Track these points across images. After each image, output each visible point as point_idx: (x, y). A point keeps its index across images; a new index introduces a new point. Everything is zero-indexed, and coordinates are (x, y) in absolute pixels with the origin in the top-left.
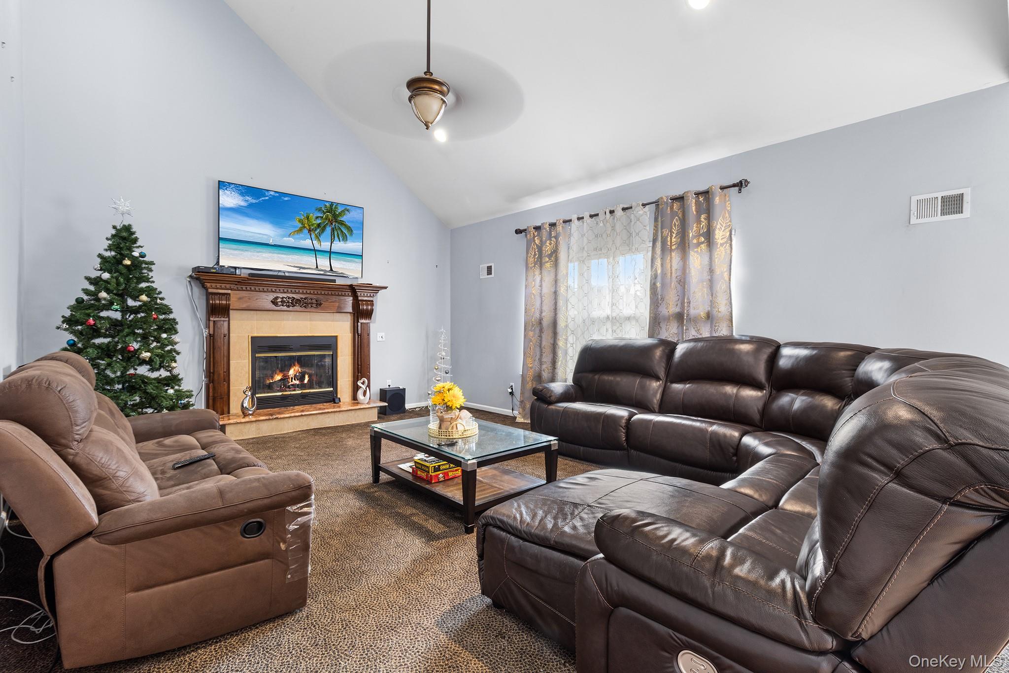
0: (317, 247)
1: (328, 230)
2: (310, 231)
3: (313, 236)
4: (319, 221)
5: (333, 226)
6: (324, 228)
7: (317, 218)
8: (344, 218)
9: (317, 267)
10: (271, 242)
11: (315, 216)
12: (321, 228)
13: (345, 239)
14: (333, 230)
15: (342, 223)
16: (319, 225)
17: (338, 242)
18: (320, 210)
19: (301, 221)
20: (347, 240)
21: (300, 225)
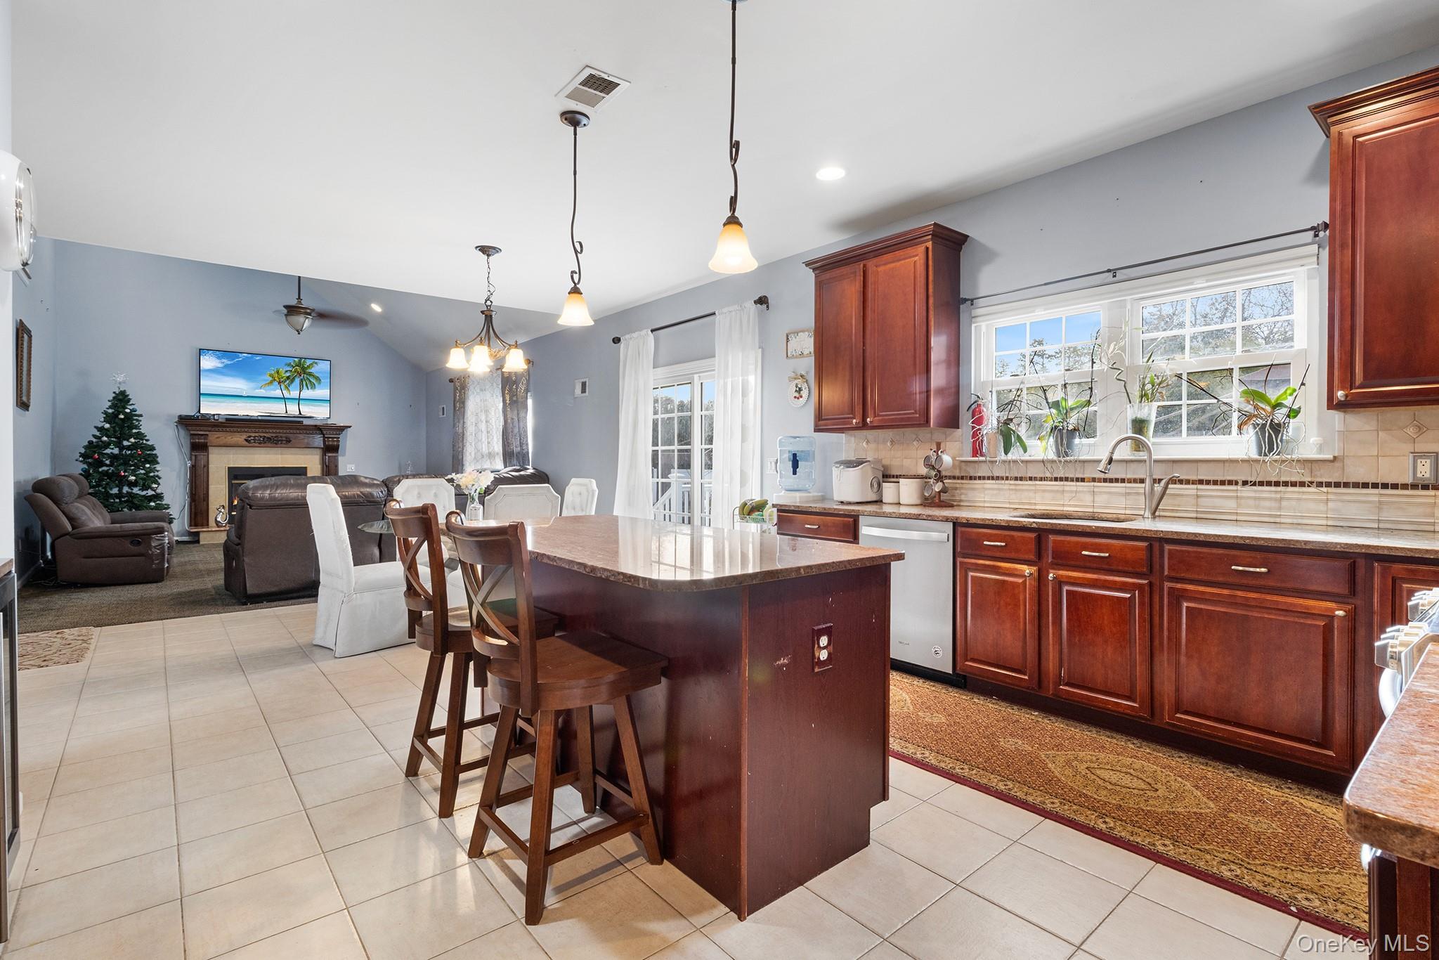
0: (287, 395)
1: (297, 381)
2: (279, 383)
3: (283, 386)
4: (288, 374)
5: (302, 377)
6: (294, 378)
7: (287, 371)
8: (312, 370)
9: (287, 412)
10: (244, 394)
11: (285, 370)
12: (291, 380)
13: (313, 387)
14: (301, 381)
15: (310, 374)
16: (288, 378)
17: (307, 390)
18: (289, 365)
19: (271, 375)
20: (315, 388)
21: (271, 379)
